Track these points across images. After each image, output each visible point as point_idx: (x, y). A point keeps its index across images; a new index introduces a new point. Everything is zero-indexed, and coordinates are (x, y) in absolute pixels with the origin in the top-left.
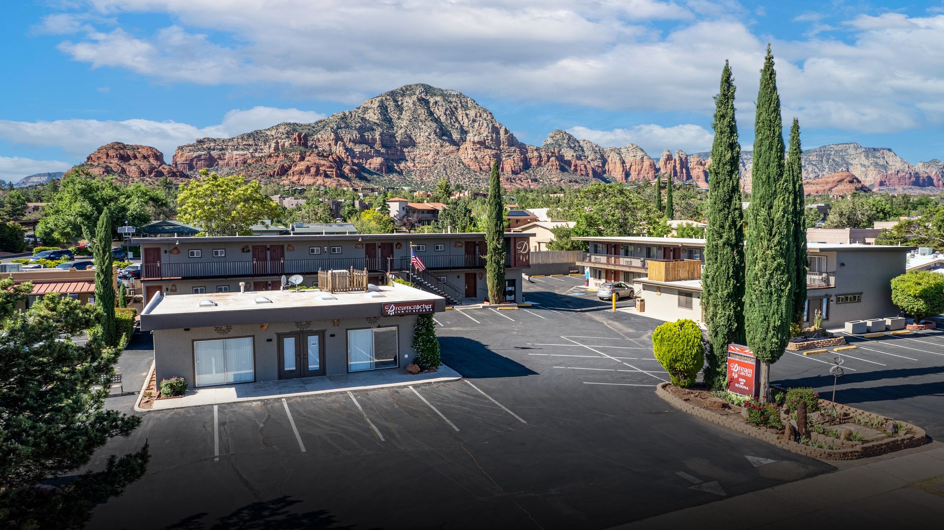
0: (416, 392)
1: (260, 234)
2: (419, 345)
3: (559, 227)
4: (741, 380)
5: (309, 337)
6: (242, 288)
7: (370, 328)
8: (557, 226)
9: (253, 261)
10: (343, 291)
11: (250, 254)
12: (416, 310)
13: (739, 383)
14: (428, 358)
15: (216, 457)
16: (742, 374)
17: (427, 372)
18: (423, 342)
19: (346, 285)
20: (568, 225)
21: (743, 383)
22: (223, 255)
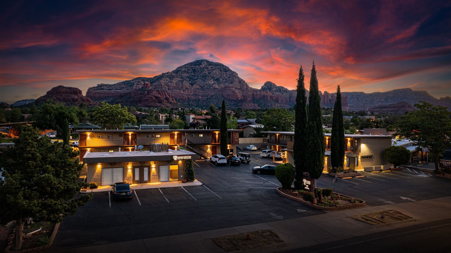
0: (184, 189)
1: (127, 129)
2: (186, 172)
3: (257, 127)
4: (307, 185)
5: (144, 168)
6: (120, 150)
7: (168, 165)
8: (256, 127)
9: (124, 140)
10: (159, 152)
11: (123, 137)
12: (185, 158)
13: (306, 187)
14: (190, 177)
15: (110, 206)
16: (307, 183)
17: (189, 182)
18: (188, 171)
19: (160, 149)
20: (261, 126)
21: (307, 187)
22: (112, 138)
